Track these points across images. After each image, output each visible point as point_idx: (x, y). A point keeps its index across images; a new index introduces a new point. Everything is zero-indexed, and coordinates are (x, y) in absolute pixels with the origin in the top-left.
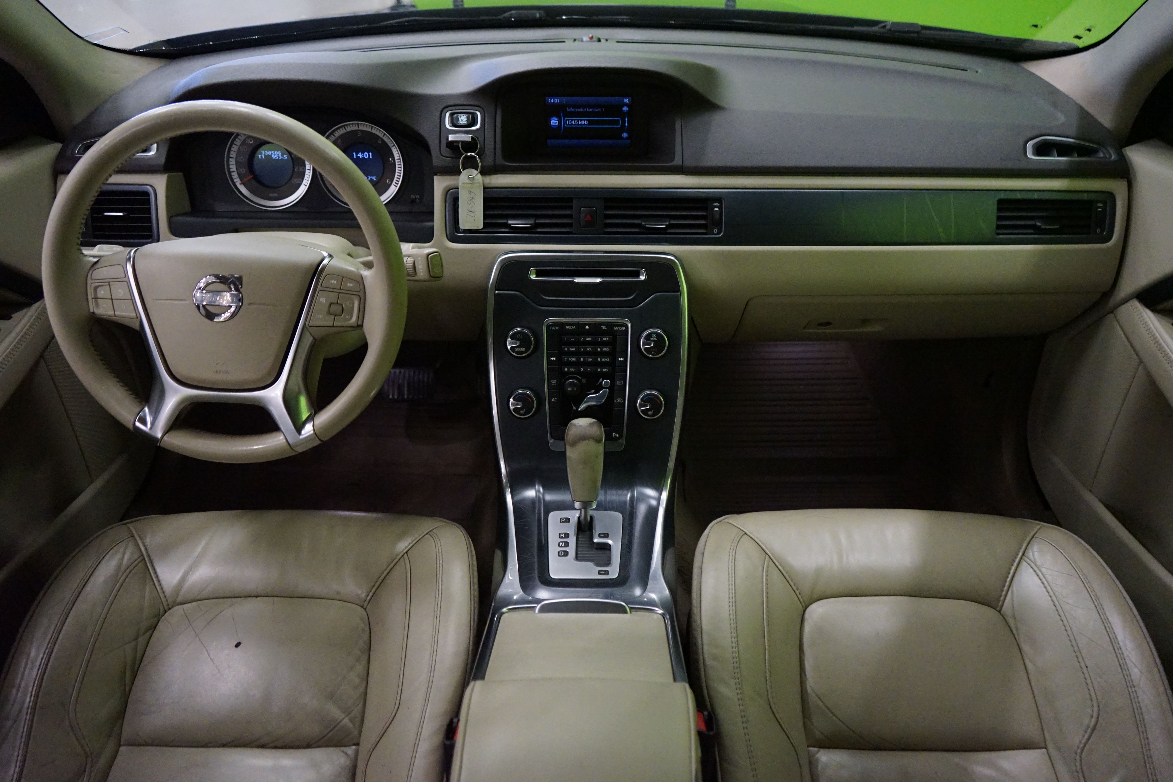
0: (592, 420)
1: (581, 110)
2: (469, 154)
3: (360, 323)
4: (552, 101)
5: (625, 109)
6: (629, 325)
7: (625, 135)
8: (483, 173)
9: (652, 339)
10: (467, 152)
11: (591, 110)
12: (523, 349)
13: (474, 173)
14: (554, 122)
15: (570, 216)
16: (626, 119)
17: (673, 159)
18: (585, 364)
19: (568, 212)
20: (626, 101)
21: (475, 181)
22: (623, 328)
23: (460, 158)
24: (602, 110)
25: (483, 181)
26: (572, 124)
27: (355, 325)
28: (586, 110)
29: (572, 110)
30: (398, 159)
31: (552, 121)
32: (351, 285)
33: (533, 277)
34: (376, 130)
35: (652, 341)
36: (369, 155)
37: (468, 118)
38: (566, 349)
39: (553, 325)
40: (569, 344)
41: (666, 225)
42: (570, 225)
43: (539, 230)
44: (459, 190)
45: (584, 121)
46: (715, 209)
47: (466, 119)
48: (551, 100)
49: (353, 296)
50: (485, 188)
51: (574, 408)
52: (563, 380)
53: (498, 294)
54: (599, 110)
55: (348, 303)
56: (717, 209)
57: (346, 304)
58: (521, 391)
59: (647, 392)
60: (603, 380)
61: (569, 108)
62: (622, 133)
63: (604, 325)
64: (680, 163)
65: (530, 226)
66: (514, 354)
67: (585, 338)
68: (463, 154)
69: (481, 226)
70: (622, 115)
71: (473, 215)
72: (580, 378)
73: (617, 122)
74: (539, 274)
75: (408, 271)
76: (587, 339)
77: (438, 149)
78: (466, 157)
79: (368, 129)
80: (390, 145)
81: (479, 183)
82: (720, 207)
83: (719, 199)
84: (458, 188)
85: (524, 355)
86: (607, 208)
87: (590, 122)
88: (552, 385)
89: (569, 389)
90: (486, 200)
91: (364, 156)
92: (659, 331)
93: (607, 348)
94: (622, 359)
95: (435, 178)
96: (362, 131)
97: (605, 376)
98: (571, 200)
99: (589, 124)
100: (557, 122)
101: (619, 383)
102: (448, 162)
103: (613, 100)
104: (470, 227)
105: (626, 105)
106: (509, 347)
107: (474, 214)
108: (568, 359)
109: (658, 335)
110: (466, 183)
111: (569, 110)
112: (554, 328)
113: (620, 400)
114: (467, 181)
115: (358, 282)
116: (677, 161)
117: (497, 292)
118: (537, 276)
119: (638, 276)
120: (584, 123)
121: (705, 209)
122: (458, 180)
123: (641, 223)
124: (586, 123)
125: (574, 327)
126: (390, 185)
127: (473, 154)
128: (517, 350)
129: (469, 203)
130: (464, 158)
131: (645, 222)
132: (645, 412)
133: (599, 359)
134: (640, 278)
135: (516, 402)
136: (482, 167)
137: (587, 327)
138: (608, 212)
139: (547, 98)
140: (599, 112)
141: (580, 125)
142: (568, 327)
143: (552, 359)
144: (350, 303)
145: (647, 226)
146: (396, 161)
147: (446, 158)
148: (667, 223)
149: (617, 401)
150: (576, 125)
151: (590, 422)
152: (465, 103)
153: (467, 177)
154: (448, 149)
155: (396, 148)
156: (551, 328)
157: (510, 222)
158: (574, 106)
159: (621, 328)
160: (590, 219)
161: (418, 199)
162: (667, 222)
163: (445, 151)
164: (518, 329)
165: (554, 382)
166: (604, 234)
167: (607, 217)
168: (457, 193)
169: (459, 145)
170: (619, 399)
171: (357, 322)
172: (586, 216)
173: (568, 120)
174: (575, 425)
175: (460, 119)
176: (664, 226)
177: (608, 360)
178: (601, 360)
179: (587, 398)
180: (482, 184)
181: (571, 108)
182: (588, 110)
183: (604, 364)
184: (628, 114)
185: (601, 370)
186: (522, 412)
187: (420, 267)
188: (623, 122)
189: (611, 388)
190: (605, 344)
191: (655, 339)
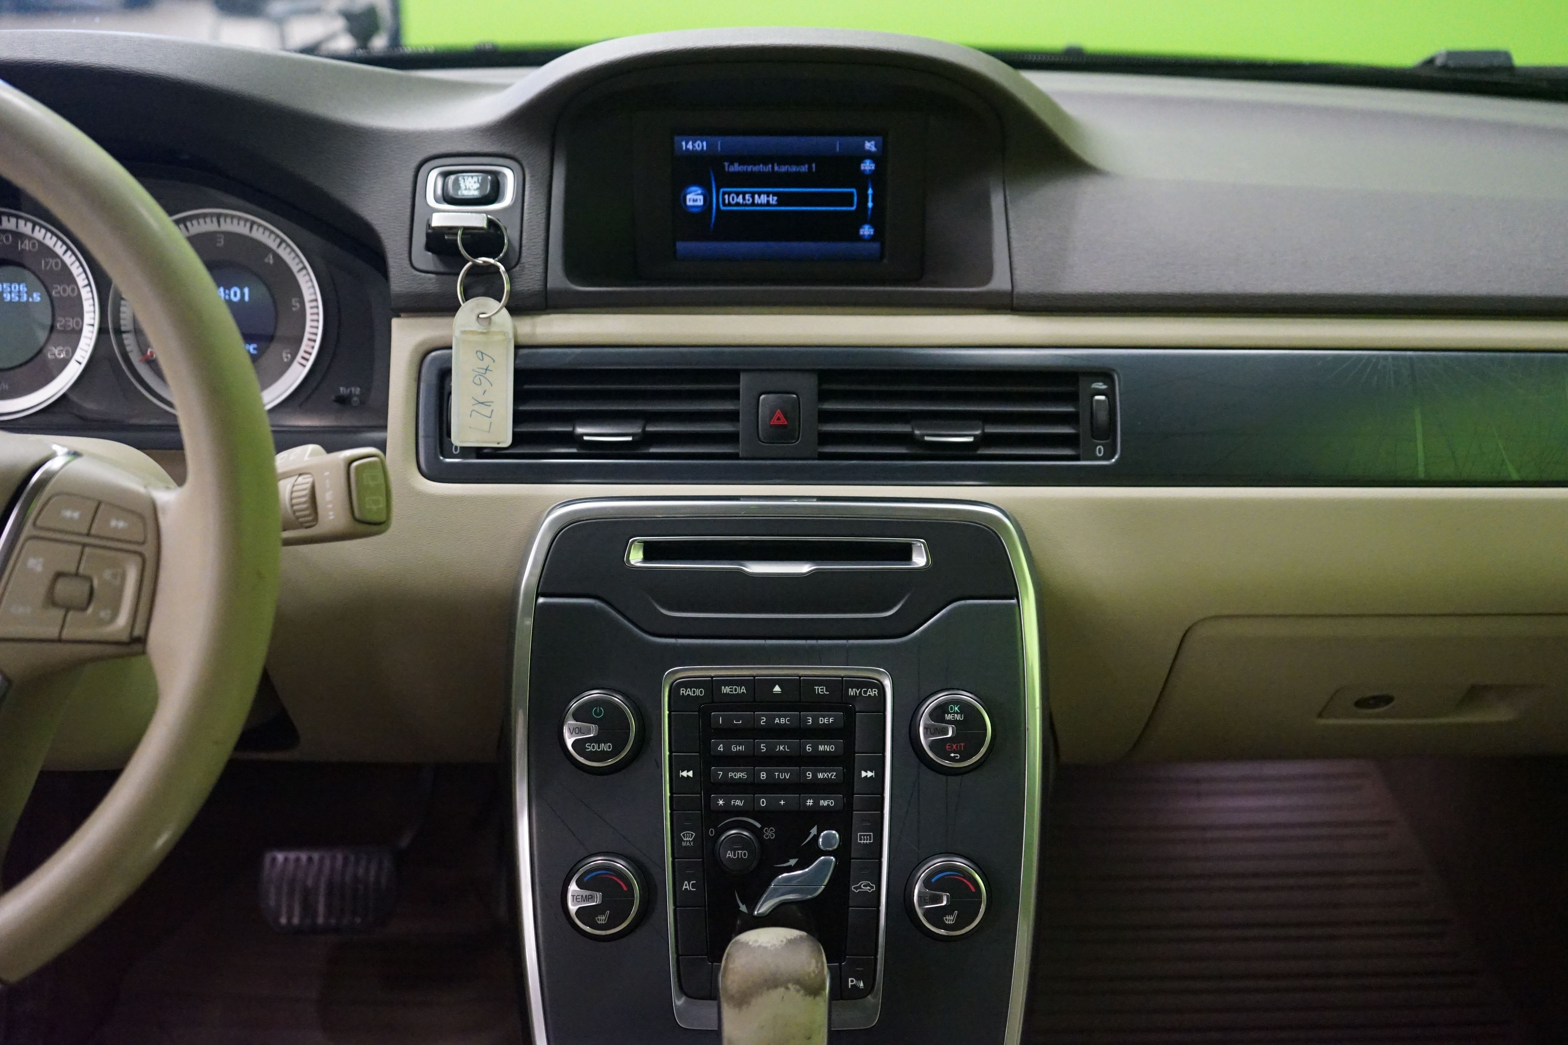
0: (794, 933)
1: (760, 168)
2: (481, 260)
3: (137, 632)
4: (690, 146)
5: (868, 166)
6: (887, 683)
7: (867, 231)
8: (516, 309)
9: (949, 717)
10: (476, 257)
11: (784, 169)
12: (605, 747)
13: (492, 306)
14: (694, 198)
15: (732, 417)
16: (870, 191)
17: (988, 274)
18: (773, 787)
19: (727, 406)
20: (870, 146)
21: (494, 329)
22: (872, 692)
23: (458, 274)
24: (810, 168)
25: (515, 329)
26: (738, 204)
27: (125, 637)
28: (773, 168)
29: (736, 168)
30: (312, 301)
31: (688, 197)
32: (121, 524)
33: (636, 557)
34: (261, 230)
35: (950, 722)
36: (243, 295)
37: (482, 184)
38: (721, 748)
39: (688, 685)
40: (730, 733)
41: (975, 436)
42: (732, 438)
43: (653, 450)
44: (454, 351)
45: (768, 196)
46: (1097, 397)
47: (477, 185)
48: (687, 144)
49: (125, 555)
50: (518, 347)
51: (743, 908)
52: (712, 832)
53: (543, 604)
54: (804, 169)
55: (107, 574)
56: (1102, 398)
57: (102, 578)
58: (599, 860)
59: (938, 862)
60: (819, 832)
61: (732, 163)
62: (860, 226)
63: (820, 683)
64: (1007, 287)
65: (630, 439)
66: (581, 759)
67: (771, 719)
68: (468, 262)
69: (505, 439)
70: (860, 181)
71: (486, 411)
72: (759, 826)
73: (846, 199)
74: (651, 551)
75: (294, 512)
76: (777, 721)
77: (406, 255)
78: (475, 266)
79: (242, 229)
80: (294, 267)
81: (504, 334)
82: (1110, 394)
83: (1105, 374)
84: (450, 348)
85: (610, 762)
86: (823, 396)
87: (783, 199)
88: (684, 844)
89: (730, 854)
90: (521, 376)
91: (229, 295)
92: (966, 696)
93: (829, 744)
94: (870, 774)
95: (395, 322)
96: (228, 235)
97: (825, 819)
98: (733, 375)
99: (779, 203)
100: (701, 197)
101: (863, 839)
102: (430, 284)
103: (838, 144)
104: (478, 441)
105: (870, 155)
106: (569, 741)
107: (490, 409)
108: (725, 775)
109: (965, 707)
110: (473, 332)
111: (732, 169)
112: (689, 692)
113: (865, 887)
114: (475, 326)
115: (141, 517)
116: (1000, 282)
117: (541, 600)
118: (647, 558)
119: (908, 558)
120: (768, 201)
121: (1072, 398)
122: (452, 324)
123: (913, 431)
124: (773, 200)
125: (743, 690)
126: (289, 365)
127: (491, 261)
128: (591, 748)
129: (477, 381)
130: (469, 273)
131: (919, 428)
132: (935, 916)
133: (809, 775)
134: (915, 563)
135: (586, 893)
136: (511, 293)
137: (777, 689)
138: (828, 406)
139: (677, 138)
140: (804, 173)
141: (758, 205)
142: (726, 690)
143: (685, 774)
144: (115, 576)
145: (927, 438)
146: (308, 305)
147: (423, 274)
148: (978, 432)
149: (860, 887)
150: (746, 205)
151: (789, 937)
152: (477, 149)
153: (475, 317)
154: (430, 254)
155: (308, 274)
156: (682, 691)
157: (580, 430)
158: (743, 160)
159: (865, 692)
160: (783, 421)
161: (358, 396)
162: (977, 430)
163: (425, 259)
164: (595, 694)
165: (688, 838)
166: (819, 459)
167: (826, 417)
168: (449, 359)
169: (456, 240)
170: (863, 883)
171: (129, 629)
172: (772, 414)
173: (729, 193)
174: (746, 945)
175: (462, 185)
176: (971, 439)
177: (832, 775)
178: (815, 776)
179: (776, 880)
180: (511, 335)
181: (736, 165)
182: (776, 168)
183: (824, 788)
184: (877, 177)
185: (816, 803)
186: (602, 919)
187: (329, 496)
188: (863, 199)
189: (843, 852)
190: (825, 733)
191: (958, 717)
